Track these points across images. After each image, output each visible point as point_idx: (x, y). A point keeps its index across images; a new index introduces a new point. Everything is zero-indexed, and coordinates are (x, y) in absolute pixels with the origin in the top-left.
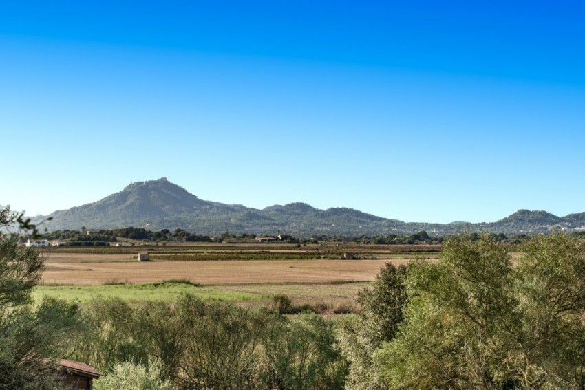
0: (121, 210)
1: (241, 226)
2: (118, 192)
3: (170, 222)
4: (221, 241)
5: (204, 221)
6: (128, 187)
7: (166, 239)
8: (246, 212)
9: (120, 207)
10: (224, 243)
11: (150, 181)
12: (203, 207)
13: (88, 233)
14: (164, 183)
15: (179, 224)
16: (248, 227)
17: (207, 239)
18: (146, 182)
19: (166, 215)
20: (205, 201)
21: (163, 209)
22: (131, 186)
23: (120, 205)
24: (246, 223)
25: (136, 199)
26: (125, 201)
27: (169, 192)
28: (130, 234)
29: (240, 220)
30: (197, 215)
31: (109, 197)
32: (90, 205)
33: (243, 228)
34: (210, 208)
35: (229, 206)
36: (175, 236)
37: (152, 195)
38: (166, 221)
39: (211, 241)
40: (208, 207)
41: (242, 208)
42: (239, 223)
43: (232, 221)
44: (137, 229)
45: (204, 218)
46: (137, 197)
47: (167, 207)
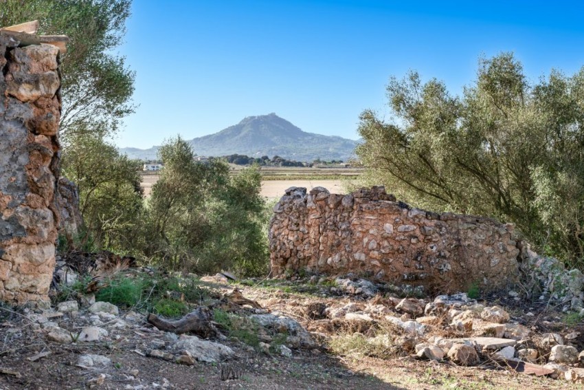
0: (237, 140)
1: (337, 154)
2: (234, 125)
3: (277, 150)
4: (311, 166)
5: (306, 150)
6: (243, 121)
7: (265, 164)
8: (342, 142)
9: (236, 137)
10: (314, 168)
11: (261, 116)
12: (306, 138)
13: (199, 159)
14: (273, 118)
15: (285, 152)
16: (343, 155)
17: (300, 164)
18: (258, 117)
19: (275, 144)
20: (307, 133)
21: (272, 140)
22: (245, 120)
23: (236, 135)
24: (341, 152)
25: (249, 131)
26: (240, 133)
27: (278, 125)
28: (235, 160)
29: (337, 149)
30: (301, 145)
31: (227, 129)
32: (210, 136)
33: (339, 155)
34: (312, 139)
35: (329, 137)
36: (273, 162)
37: (263, 128)
38: (274, 149)
39: (303, 166)
40: (310, 138)
41: (339, 139)
42: (336, 151)
43: (331, 150)
44: (240, 156)
45: (306, 147)
46: (250, 129)
47: (275, 138)
